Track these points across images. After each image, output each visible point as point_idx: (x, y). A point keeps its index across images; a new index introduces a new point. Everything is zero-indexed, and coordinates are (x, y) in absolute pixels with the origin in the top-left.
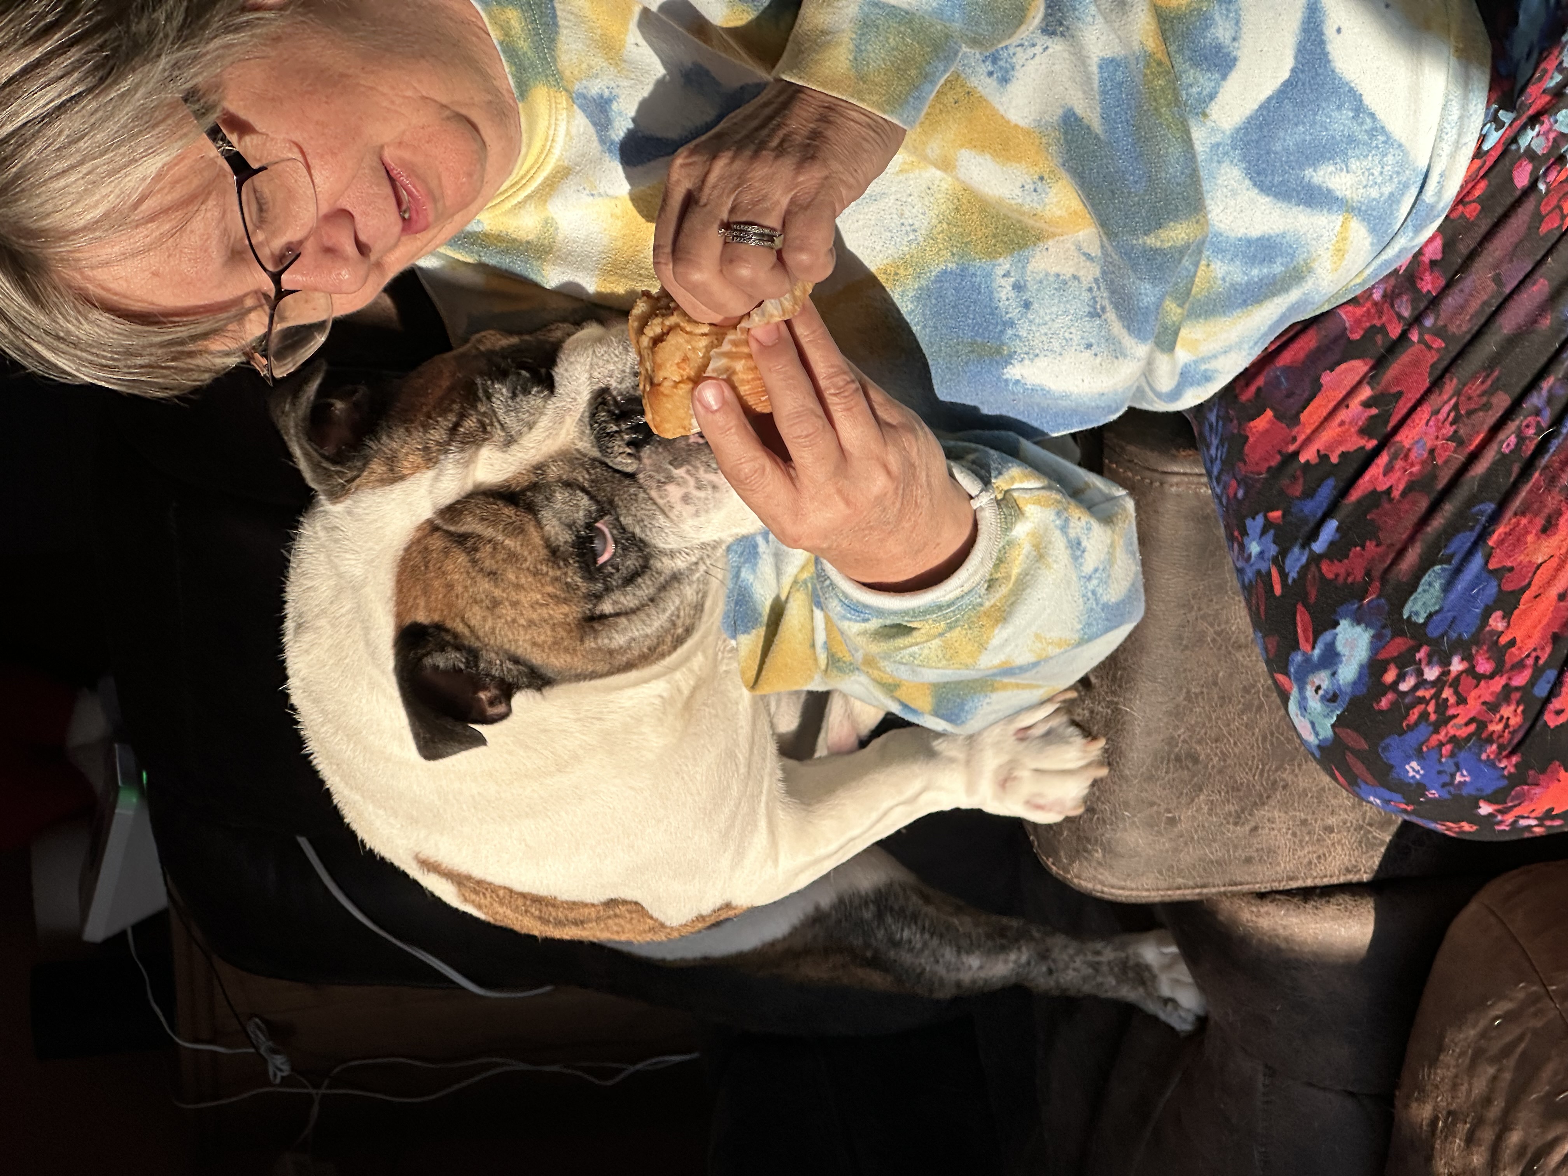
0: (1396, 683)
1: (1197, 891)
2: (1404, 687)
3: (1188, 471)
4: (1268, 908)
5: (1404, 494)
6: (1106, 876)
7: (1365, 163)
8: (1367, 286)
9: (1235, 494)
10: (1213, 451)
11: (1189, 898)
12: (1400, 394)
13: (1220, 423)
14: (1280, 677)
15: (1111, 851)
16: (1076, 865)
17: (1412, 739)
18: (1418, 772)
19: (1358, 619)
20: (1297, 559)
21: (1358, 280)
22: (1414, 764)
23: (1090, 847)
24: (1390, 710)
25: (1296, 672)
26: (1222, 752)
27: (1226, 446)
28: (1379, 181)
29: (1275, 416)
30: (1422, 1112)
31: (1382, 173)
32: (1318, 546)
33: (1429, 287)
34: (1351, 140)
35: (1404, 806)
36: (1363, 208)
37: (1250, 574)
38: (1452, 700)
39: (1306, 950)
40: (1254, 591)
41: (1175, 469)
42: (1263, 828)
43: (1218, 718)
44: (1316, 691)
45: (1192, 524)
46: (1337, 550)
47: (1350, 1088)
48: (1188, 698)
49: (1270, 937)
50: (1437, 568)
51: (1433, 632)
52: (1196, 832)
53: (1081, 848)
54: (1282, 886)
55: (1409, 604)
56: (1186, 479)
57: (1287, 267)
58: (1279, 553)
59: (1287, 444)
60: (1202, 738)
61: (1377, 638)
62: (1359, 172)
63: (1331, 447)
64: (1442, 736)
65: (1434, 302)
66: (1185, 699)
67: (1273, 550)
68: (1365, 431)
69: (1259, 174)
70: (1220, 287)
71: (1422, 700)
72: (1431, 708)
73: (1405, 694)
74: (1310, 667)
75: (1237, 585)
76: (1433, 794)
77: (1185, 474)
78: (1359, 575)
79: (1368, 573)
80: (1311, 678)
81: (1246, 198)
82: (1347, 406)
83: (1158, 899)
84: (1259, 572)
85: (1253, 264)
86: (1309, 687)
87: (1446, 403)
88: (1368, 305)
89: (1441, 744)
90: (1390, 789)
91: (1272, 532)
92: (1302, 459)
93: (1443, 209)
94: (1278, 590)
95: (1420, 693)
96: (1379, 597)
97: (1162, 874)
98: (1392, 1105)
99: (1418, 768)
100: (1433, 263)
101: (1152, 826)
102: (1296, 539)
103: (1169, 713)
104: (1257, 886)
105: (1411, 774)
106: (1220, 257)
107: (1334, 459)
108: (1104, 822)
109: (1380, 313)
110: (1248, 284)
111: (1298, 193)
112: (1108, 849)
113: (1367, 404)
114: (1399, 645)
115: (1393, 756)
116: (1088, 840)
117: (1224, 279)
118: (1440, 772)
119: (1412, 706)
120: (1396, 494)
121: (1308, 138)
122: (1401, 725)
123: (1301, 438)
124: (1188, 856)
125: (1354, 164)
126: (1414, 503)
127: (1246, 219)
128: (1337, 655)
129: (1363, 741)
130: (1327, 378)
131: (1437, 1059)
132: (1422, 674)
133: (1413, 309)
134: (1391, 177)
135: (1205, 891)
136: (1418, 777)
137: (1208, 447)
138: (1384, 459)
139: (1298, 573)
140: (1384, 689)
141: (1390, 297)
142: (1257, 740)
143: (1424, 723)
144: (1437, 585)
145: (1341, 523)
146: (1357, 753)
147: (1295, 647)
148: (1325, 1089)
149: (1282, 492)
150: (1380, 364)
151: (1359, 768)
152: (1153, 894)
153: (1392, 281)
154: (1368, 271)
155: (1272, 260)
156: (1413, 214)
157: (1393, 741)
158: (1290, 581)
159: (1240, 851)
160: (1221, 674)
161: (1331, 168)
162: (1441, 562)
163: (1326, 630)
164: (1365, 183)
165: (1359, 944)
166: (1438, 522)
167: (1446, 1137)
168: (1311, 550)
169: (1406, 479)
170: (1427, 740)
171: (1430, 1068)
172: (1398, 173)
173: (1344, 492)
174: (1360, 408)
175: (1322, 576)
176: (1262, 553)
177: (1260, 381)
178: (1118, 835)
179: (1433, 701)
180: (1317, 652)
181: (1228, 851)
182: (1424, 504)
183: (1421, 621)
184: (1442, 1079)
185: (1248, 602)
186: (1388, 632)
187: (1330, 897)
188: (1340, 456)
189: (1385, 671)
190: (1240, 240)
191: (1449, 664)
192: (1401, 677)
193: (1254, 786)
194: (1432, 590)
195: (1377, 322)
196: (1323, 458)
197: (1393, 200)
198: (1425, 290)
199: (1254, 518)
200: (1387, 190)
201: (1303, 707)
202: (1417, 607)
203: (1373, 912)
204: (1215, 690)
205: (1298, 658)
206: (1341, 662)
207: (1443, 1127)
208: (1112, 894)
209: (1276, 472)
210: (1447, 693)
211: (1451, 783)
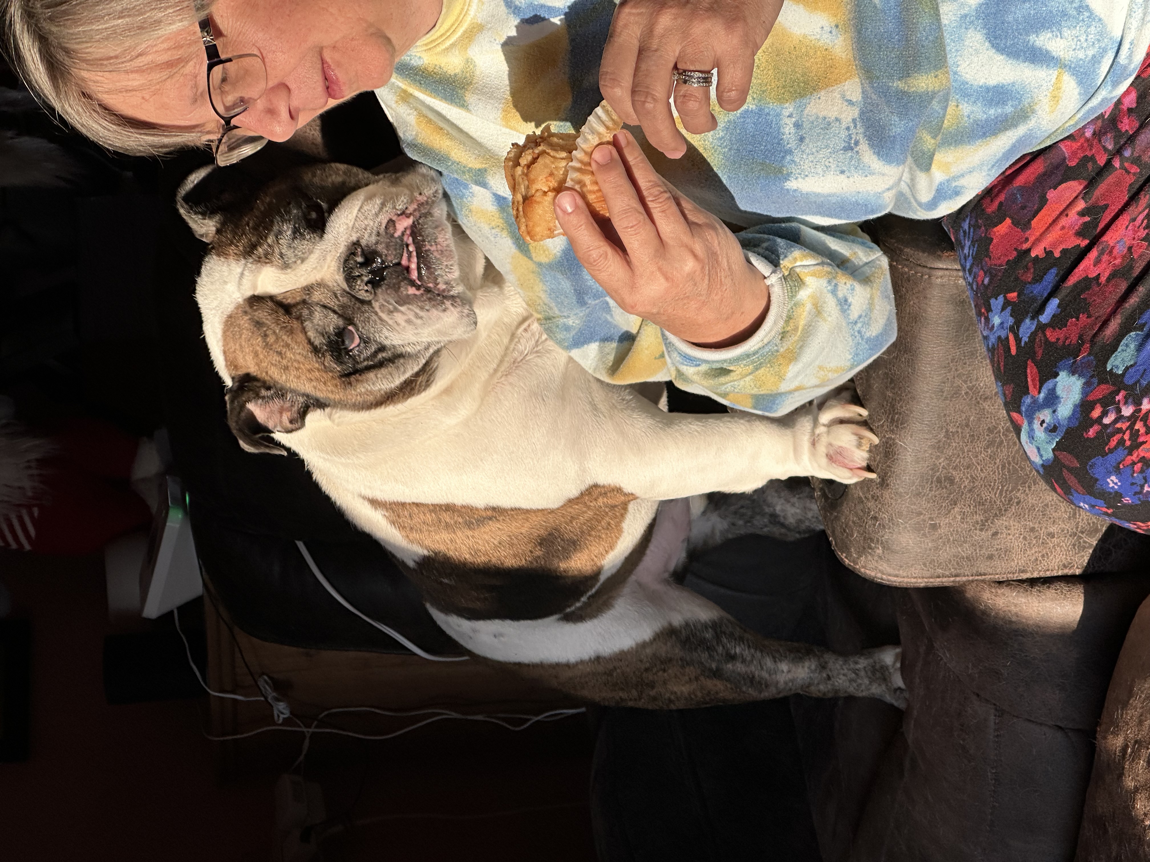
0: (1101, 418)
1: (952, 579)
2: (1106, 421)
3: (950, 267)
4: (1004, 590)
5: (1109, 280)
6: (884, 566)
7: (1074, 32)
8: (1078, 127)
9: (983, 281)
10: (966, 251)
11: (946, 584)
12: (1106, 206)
13: (972, 230)
14: (1015, 415)
15: (888, 549)
16: (863, 558)
17: (1112, 459)
18: (1116, 484)
19: (1073, 372)
20: (1028, 327)
21: (1072, 122)
22: (1113, 478)
23: (873, 545)
24: (1095, 437)
25: (1027, 411)
26: (971, 476)
27: (976, 246)
28: (1085, 45)
29: (1013, 223)
30: (1116, 742)
31: (1086, 40)
32: (1044, 318)
33: (1127, 128)
34: (1064, 14)
35: (1105, 510)
36: (1073, 66)
37: (993, 339)
38: (1142, 430)
39: (1031, 622)
40: (996, 352)
41: (941, 266)
42: (1002, 533)
43: (969, 451)
44: (1041, 425)
45: (951, 306)
46: (1057, 321)
47: (1059, 724)
48: (947, 436)
49: (1004, 611)
50: (1133, 334)
51: (1129, 381)
52: (952, 535)
53: (866, 546)
54: (1016, 577)
55: (1112, 359)
56: (947, 273)
57: (1016, 108)
58: (1015, 323)
59: (1022, 243)
60: (957, 465)
61: (1087, 384)
62: (1070, 39)
63: (1054, 245)
64: (1134, 457)
65: (1131, 139)
66: (945, 437)
67: (1011, 321)
68: (1080, 234)
69: (996, 38)
70: (966, 122)
71: (1120, 431)
72: (1126, 437)
73: (1106, 426)
74: (1036, 407)
75: (984, 349)
76: (1127, 500)
77: (947, 269)
78: (1074, 339)
79: (1081, 337)
80: (1037, 414)
81: (986, 56)
82: (1067, 215)
83: (922, 585)
84: (999, 338)
85: (991, 105)
86: (1036, 421)
87: (1140, 213)
88: (1082, 140)
89: (1134, 463)
90: (1095, 497)
91: (1009, 308)
92: (1033, 255)
93: (1134, 69)
94: (1014, 351)
95: (1118, 425)
96: (1089, 354)
97: (926, 566)
98: (1095, 738)
99: (1116, 481)
100: (1130, 110)
101: (919, 531)
102: (1027, 313)
103: (933, 447)
104: (997, 576)
105: (1111, 485)
106: (966, 99)
107: (1057, 254)
108: (884, 527)
109: (1091, 146)
110: (987, 120)
111: (1025, 53)
112: (886, 547)
113: (1082, 214)
114: (1104, 390)
115: (1097, 472)
116: (872, 540)
117: (969, 117)
118: (1133, 484)
119: (1113, 435)
120: (1103, 279)
121: (1032, 12)
122: (1104, 448)
123: (1032, 239)
124: (946, 553)
125: (1066, 32)
126: (1116, 286)
127: (986, 72)
128: (1057, 397)
129: (1076, 461)
130: (1051, 194)
131: (1128, 702)
132: (1120, 412)
133: (1115, 144)
134: (1094, 43)
135: (958, 579)
136: (1116, 487)
137: (963, 248)
138: (1094, 254)
139: (1029, 337)
140: (1090, 423)
141: (1098, 135)
142: (998, 468)
143: (1121, 448)
144: (1132, 346)
145: (1061, 301)
146: (1070, 470)
147: (1026, 392)
148: (1041, 724)
149: (1017, 279)
150: (1092, 183)
151: (1072, 481)
152: (919, 580)
153: (1099, 123)
154: (1079, 116)
155: (1004, 103)
156: (1111, 73)
157: (1098, 460)
158: (1023, 344)
159: (984, 551)
160: (972, 419)
161: (1049, 35)
162: (1135, 329)
163: (1049, 379)
164: (1074, 47)
165: (1071, 619)
166: (1134, 300)
167: (1133, 760)
168: (1038, 321)
169: (1111, 268)
170: (1124, 460)
171: (1122, 709)
172: (1099, 40)
173: (1064, 278)
174: (1077, 217)
175: (1047, 339)
176: (1002, 323)
177: (1002, 197)
178: (894, 536)
179: (1128, 431)
180: (1042, 395)
181: (975, 550)
182: (1124, 286)
183: (1120, 372)
184: (1131, 718)
185: (992, 361)
186: (1095, 380)
187: (1050, 584)
188: (1061, 252)
189: (1093, 409)
190: (981, 87)
191: (1141, 404)
192: (1105, 414)
193: (995, 502)
194: (1128, 350)
195: (1088, 153)
196: (1049, 253)
197: (1096, 60)
198: (1123, 130)
199: (996, 299)
200: (1091, 53)
201: (1031, 437)
202: (1117, 363)
203: (1082, 595)
204: (967, 430)
205: (1028, 400)
206: (1060, 402)
207: (1132, 752)
208: (888, 581)
209: (1014, 264)
210: (1139, 426)
211: (1141, 492)
